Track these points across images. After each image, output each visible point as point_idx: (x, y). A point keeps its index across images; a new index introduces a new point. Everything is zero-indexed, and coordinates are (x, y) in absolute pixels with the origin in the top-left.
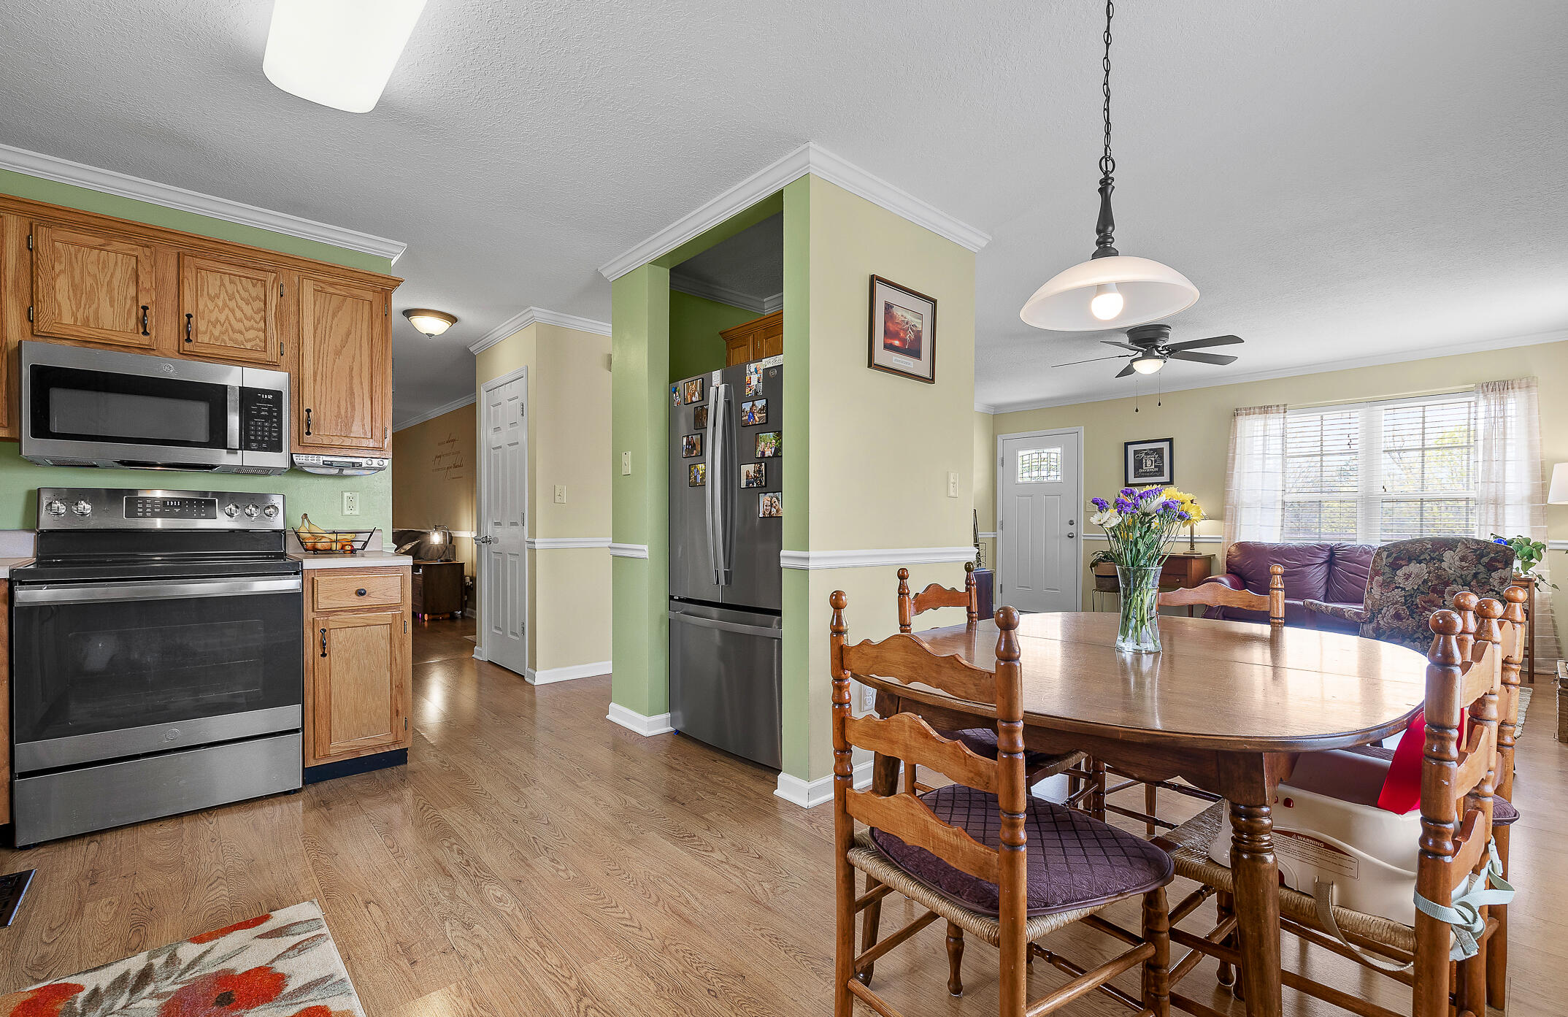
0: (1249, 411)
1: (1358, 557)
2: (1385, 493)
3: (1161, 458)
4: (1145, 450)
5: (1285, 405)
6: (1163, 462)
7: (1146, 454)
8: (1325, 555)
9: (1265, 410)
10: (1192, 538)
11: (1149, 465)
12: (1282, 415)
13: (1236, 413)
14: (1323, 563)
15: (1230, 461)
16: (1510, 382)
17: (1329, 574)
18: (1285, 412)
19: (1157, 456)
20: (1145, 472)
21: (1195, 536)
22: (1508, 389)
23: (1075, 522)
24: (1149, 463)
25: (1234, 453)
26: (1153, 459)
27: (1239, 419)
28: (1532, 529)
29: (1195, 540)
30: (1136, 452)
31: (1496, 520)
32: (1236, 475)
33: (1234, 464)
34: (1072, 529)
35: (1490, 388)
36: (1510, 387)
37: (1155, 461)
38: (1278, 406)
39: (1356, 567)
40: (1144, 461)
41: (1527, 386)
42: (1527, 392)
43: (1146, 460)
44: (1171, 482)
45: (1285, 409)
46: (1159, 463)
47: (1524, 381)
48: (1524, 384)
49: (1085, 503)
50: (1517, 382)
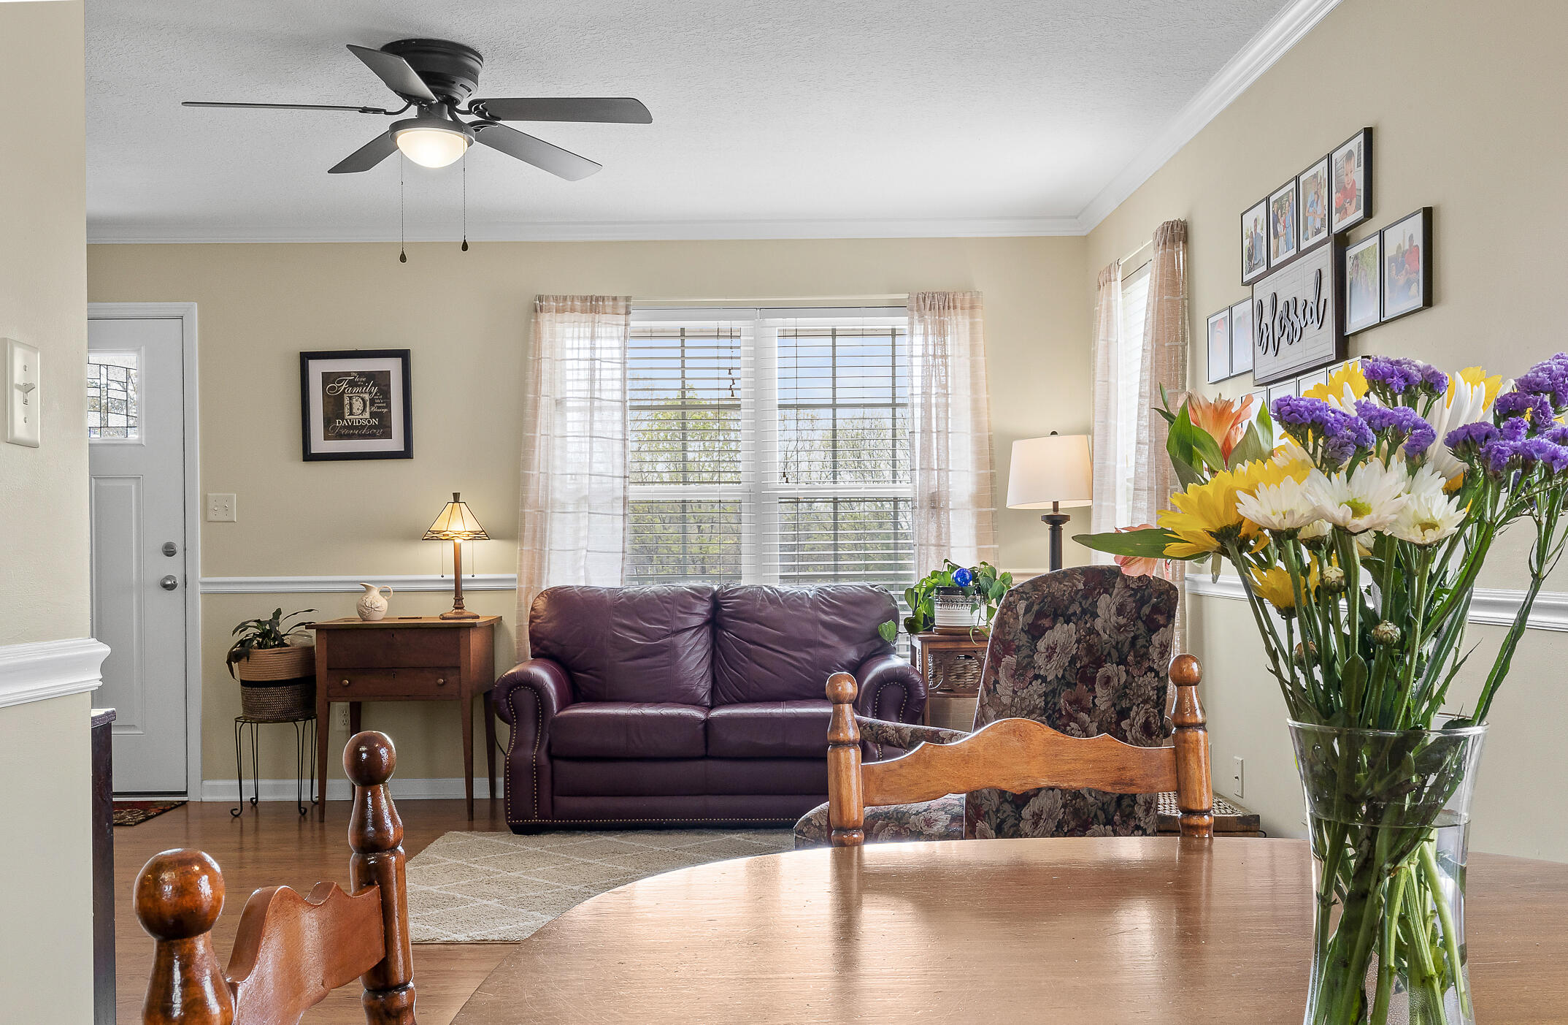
0: (564, 305)
1: (760, 610)
2: (787, 486)
3: (385, 393)
4: (348, 374)
5: (628, 299)
6: (389, 406)
7: (352, 384)
8: (702, 608)
9: (593, 305)
10: (458, 581)
11: (358, 411)
12: (621, 319)
13: (537, 307)
14: (700, 627)
15: (529, 410)
16: (951, 297)
17: (713, 647)
18: (628, 313)
19: (375, 390)
20: (349, 427)
21: (464, 577)
22: (949, 308)
23: (179, 548)
24: (357, 405)
25: (536, 392)
26: (367, 397)
27: (545, 318)
28: (979, 550)
29: (464, 586)
30: (327, 378)
32: (540, 442)
33: (535, 416)
34: (172, 567)
35: (928, 302)
36: (951, 304)
37: (372, 402)
38: (615, 299)
39: (759, 632)
40: (347, 401)
41: (972, 307)
42: (972, 317)
43: (351, 398)
44: (406, 454)
45: (627, 307)
46: (379, 408)
47: (968, 297)
48: (967, 305)
49: (205, 499)
50: (959, 296)
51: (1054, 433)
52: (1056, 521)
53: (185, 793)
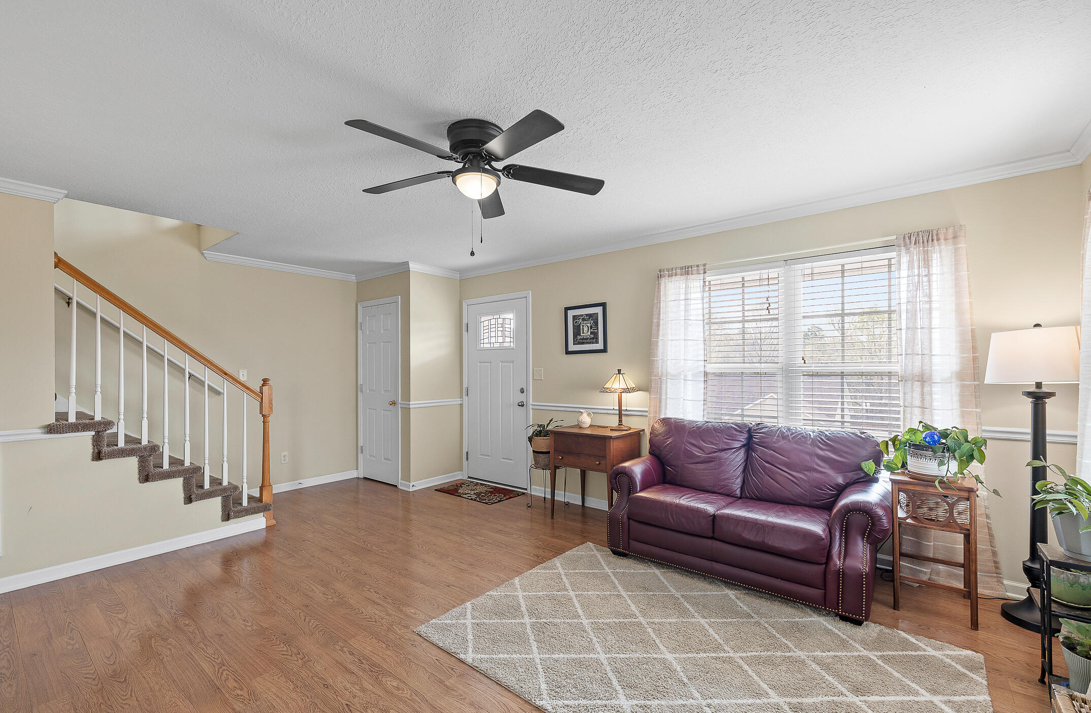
0: (672, 272)
1: (775, 443)
2: (805, 365)
3: (596, 324)
4: (582, 315)
5: (704, 265)
6: (597, 329)
7: (584, 320)
8: (743, 438)
9: (687, 271)
10: (620, 410)
11: (586, 332)
12: (701, 276)
13: (660, 277)
14: (740, 448)
15: (654, 328)
16: (935, 232)
17: (746, 460)
18: (705, 273)
19: (592, 322)
20: (582, 339)
21: (623, 408)
22: (932, 240)
23: (525, 391)
24: (586, 329)
25: (659, 318)
26: (589, 325)
27: (663, 281)
28: (962, 412)
29: (624, 413)
30: (574, 317)
31: (923, 400)
32: (661, 343)
33: (658, 330)
34: (522, 398)
35: (913, 239)
36: (935, 238)
37: (591, 327)
38: (698, 266)
39: (772, 456)
40: (581, 328)
41: (955, 237)
42: (955, 244)
43: (583, 326)
44: (604, 350)
45: (704, 269)
46: (594, 330)
47: (951, 231)
48: (950, 235)
49: (533, 370)
50: (942, 232)
51: (1037, 325)
52: (1039, 398)
53: (526, 489)
